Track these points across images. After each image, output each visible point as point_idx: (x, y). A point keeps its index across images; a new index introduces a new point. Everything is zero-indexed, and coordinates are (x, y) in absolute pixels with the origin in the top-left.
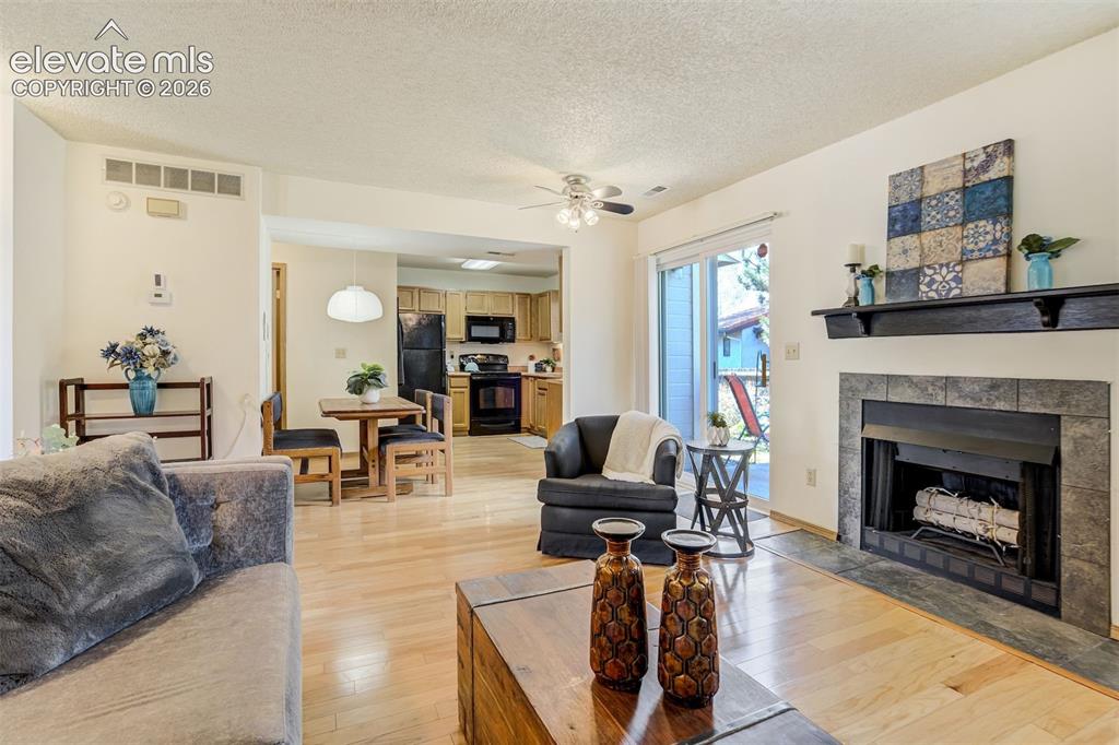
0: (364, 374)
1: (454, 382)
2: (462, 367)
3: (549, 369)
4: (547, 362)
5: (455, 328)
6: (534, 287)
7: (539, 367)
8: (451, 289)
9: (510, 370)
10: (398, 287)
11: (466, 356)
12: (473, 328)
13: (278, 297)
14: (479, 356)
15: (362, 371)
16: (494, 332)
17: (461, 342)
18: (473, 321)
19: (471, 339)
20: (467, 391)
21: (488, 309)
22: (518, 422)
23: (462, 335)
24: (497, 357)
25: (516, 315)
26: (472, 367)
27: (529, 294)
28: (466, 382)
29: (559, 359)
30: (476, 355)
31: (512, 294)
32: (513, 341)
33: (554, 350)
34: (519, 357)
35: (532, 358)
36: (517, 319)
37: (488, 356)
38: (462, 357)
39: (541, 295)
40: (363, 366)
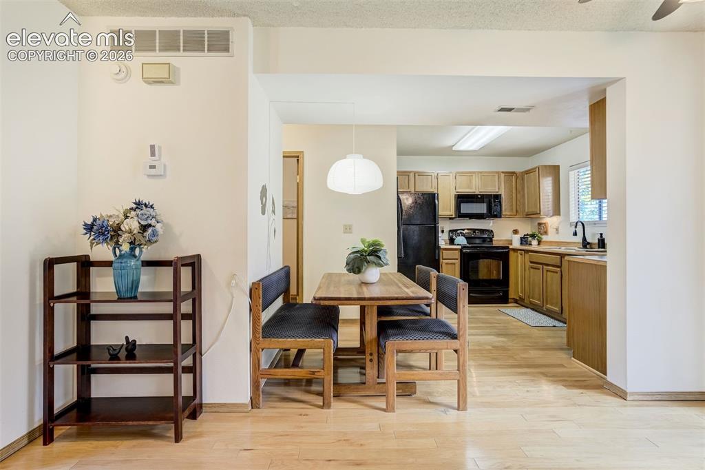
0: (363, 251)
1: (445, 254)
2: (452, 241)
3: (535, 242)
4: (533, 236)
5: (446, 206)
6: (519, 165)
7: (524, 240)
8: (441, 172)
9: (495, 243)
10: (398, 172)
11: (456, 230)
12: (462, 205)
13: (298, 181)
14: (466, 231)
15: (361, 247)
16: (482, 208)
17: (450, 219)
18: (462, 199)
19: (460, 215)
20: (457, 262)
21: (475, 188)
22: (506, 293)
23: (452, 212)
24: (482, 231)
25: (502, 192)
26: (461, 240)
27: (514, 173)
28: (457, 255)
29: (546, 233)
30: (463, 230)
31: (498, 173)
32: (500, 217)
33: (540, 224)
34: (505, 232)
35: (516, 232)
36: (503, 196)
37: (474, 230)
38: (451, 231)
39: (527, 172)
40: (363, 241)
